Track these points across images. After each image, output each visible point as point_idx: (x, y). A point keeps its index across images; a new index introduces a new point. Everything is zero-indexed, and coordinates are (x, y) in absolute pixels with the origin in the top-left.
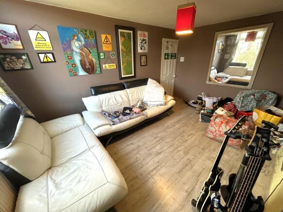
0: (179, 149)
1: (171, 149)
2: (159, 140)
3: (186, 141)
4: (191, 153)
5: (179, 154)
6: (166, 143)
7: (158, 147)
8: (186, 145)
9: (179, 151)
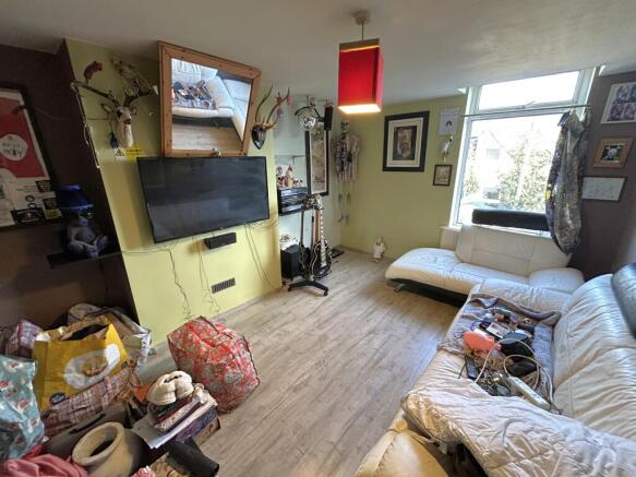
0: (336, 343)
1: (350, 343)
2: (381, 359)
3: (318, 364)
4: (316, 338)
5: (336, 336)
6: (363, 354)
7: (377, 343)
8: (320, 354)
9: (336, 339)
